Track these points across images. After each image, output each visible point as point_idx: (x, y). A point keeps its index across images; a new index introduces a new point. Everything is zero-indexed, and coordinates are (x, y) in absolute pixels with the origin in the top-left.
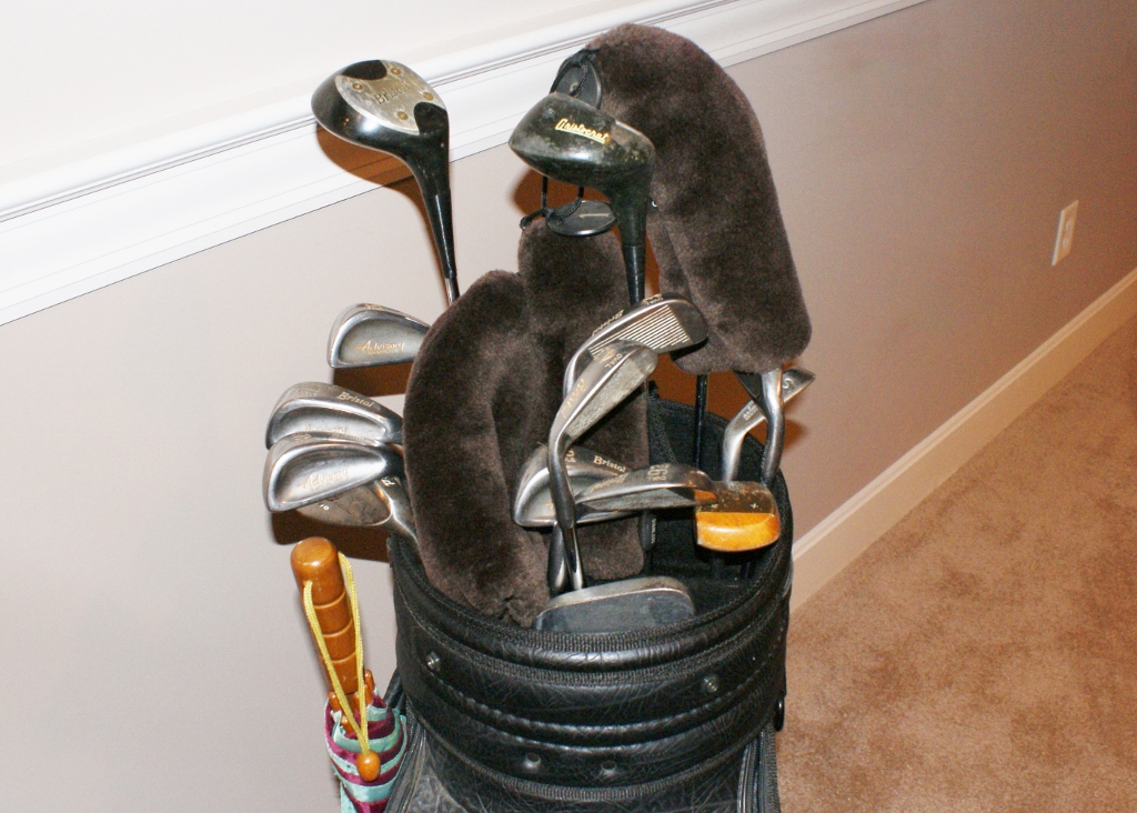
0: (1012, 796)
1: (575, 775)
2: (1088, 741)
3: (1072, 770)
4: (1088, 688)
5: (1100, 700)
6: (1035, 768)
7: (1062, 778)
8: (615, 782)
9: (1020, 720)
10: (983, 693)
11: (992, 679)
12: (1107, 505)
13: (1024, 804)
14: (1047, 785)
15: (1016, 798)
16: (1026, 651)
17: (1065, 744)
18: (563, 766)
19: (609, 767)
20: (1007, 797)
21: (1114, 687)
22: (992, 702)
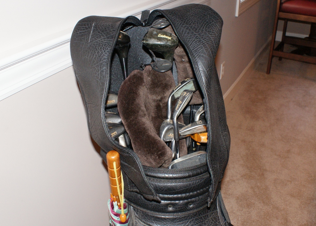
0: (241, 218)
1: (183, 208)
2: (255, 201)
3: (253, 209)
4: (252, 188)
5: (255, 190)
6: (244, 210)
7: (252, 211)
8: (192, 208)
9: (238, 198)
10: (227, 194)
11: (228, 189)
12: (244, 141)
13: (244, 220)
14: (249, 214)
15: (242, 218)
16: (234, 181)
17: (250, 202)
18: (179, 207)
19: (190, 205)
20: (240, 219)
21: (258, 187)
22: (229, 195)
